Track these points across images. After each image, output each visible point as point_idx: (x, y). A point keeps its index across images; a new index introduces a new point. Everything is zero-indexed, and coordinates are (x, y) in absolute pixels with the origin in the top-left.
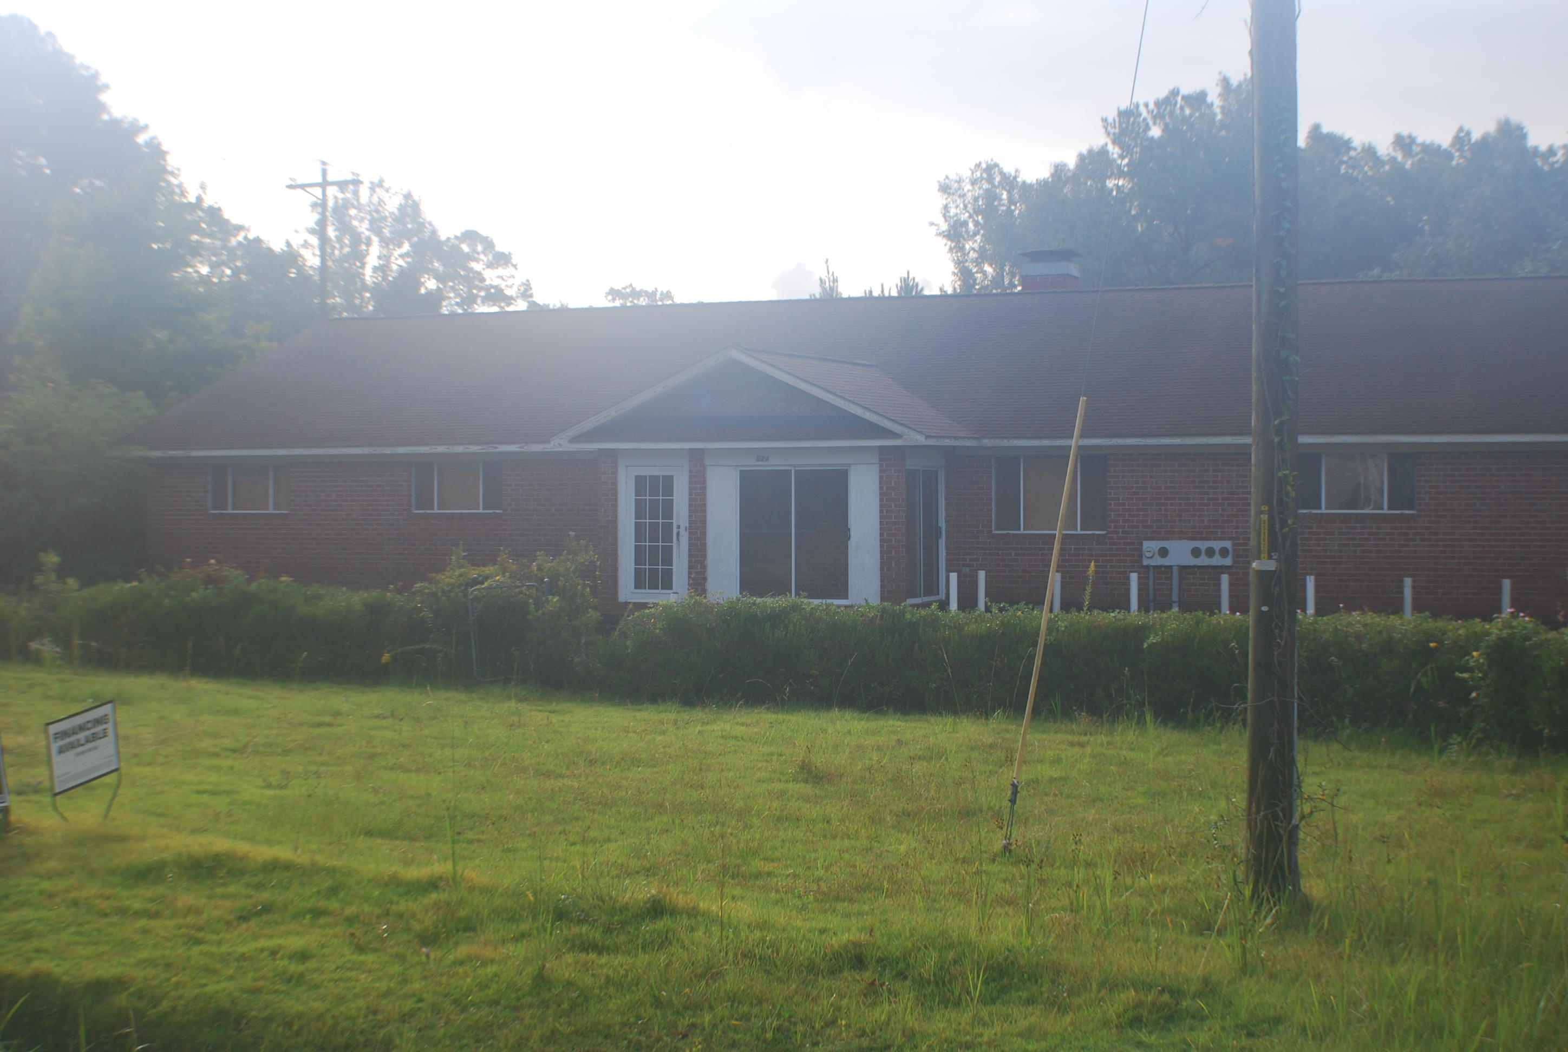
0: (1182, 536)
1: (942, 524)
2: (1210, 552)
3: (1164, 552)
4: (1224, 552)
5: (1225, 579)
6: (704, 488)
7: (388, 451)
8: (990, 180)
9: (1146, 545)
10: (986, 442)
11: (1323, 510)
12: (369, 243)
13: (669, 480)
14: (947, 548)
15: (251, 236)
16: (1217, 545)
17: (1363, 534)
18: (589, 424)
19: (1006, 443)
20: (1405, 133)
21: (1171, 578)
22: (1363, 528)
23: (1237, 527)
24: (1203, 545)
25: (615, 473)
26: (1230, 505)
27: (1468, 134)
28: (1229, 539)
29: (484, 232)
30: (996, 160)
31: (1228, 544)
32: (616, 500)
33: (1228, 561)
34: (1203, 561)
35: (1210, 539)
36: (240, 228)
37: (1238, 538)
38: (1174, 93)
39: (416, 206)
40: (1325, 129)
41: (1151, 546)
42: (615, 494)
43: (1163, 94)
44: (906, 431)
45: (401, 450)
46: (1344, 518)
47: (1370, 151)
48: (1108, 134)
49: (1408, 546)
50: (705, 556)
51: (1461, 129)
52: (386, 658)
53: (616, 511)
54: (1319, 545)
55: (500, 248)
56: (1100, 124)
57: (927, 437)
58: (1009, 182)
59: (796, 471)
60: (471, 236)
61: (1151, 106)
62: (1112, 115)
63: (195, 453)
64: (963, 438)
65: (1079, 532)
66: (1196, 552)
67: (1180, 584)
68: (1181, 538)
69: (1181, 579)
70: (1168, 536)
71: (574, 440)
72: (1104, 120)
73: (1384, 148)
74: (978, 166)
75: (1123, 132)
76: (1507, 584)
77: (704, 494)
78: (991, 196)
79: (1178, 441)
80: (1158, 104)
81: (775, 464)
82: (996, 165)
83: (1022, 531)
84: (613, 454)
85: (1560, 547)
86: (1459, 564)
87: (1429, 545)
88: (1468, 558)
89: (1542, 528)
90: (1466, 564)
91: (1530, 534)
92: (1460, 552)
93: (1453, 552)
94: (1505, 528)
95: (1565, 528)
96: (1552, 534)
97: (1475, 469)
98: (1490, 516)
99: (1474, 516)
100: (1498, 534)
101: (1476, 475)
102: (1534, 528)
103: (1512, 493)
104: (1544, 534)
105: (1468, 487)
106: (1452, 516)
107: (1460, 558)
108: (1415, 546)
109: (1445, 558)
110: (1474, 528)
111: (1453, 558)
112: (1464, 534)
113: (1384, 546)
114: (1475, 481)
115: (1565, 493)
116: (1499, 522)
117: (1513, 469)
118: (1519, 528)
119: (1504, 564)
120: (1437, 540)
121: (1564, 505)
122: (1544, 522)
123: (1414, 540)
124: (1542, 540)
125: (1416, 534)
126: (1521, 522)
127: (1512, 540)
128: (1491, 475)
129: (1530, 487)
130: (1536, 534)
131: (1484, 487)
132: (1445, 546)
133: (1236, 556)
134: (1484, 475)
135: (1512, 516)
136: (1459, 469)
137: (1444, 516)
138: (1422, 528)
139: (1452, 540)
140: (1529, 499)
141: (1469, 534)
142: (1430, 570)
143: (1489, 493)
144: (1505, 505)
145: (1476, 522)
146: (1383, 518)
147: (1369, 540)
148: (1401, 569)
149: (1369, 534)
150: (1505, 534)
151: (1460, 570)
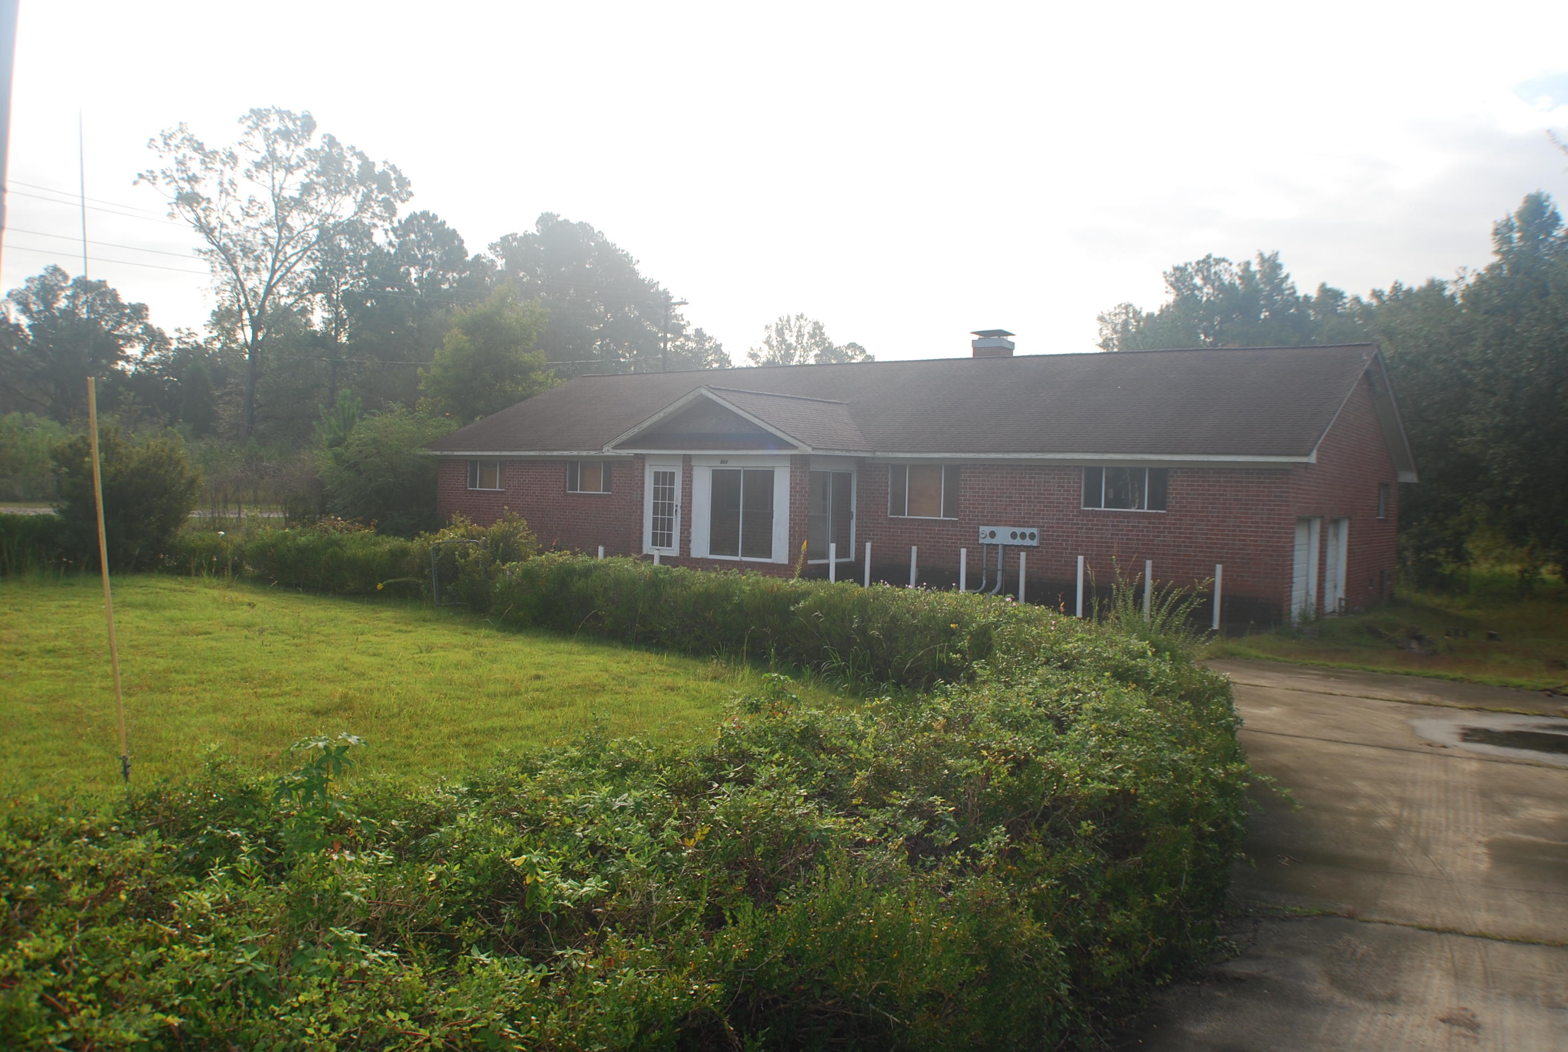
0: (1007, 523)
1: (854, 509)
2: (1023, 536)
3: (993, 535)
4: (1032, 536)
5: (1023, 555)
6: (691, 481)
7: (548, 453)
8: (1127, 313)
9: (982, 528)
10: (879, 454)
11: (1103, 509)
13: (672, 474)
14: (857, 526)
16: (1028, 531)
17: (1128, 526)
18: (624, 437)
19: (891, 455)
20: (1378, 288)
21: (997, 553)
22: (1128, 522)
23: (1043, 519)
24: (1019, 531)
25: (644, 469)
26: (1039, 502)
27: (1401, 285)
28: (1038, 527)
30: (1131, 302)
31: (1035, 530)
32: (643, 487)
33: (1035, 543)
34: (1018, 542)
35: (1025, 526)
37: (1043, 527)
38: (1209, 257)
40: (1329, 286)
41: (985, 530)
42: (643, 484)
43: (1202, 257)
44: (801, 444)
45: (555, 453)
46: (1116, 515)
47: (1357, 300)
48: (1167, 281)
49: (1159, 537)
50: (690, 526)
52: (380, 586)
53: (643, 494)
54: (1097, 533)
56: (1162, 275)
57: (814, 449)
59: (743, 471)
61: (1194, 264)
62: (1170, 270)
63: (455, 453)
64: (856, 451)
65: (942, 518)
66: (1014, 536)
67: (1004, 558)
68: (1005, 525)
69: (1004, 554)
70: (997, 524)
71: (615, 448)
72: (1165, 273)
73: (1366, 298)
75: (1177, 280)
76: (1219, 568)
77: (691, 485)
78: (1126, 324)
79: (1000, 456)
80: (1198, 263)
81: (732, 465)
82: (1131, 305)
83: (906, 516)
84: (642, 458)
85: (1268, 542)
86: (1195, 552)
87: (1174, 537)
88: (1202, 547)
89: (1256, 527)
90: (1200, 552)
91: (1247, 531)
92: (1196, 542)
93: (1191, 542)
94: (1228, 526)
95: (1273, 528)
96: (1263, 532)
97: (1209, 481)
98: (1218, 517)
99: (1207, 516)
100: (1224, 530)
101: (1209, 486)
102: (1250, 527)
103: (1235, 500)
104: (1257, 532)
105: (1204, 494)
106: (1191, 516)
107: (1196, 547)
108: (1164, 537)
109: (1185, 546)
110: (1207, 525)
111: (1191, 547)
112: (1199, 529)
113: (1143, 536)
114: (1209, 490)
115: (1274, 501)
116: (1225, 522)
117: (1236, 482)
118: (1239, 526)
119: (1227, 553)
120: (1180, 533)
121: (1273, 510)
122: (1257, 522)
123: (1164, 532)
124: (1256, 536)
125: (1165, 528)
126: (1241, 522)
127: (1233, 535)
128: (1220, 486)
129: (1248, 496)
130: (1251, 532)
131: (1215, 495)
132: (1185, 538)
133: (1043, 539)
134: (1215, 486)
135: (1235, 517)
136: (1197, 481)
137: (1186, 516)
138: (1170, 524)
139: (1190, 533)
140: (1247, 504)
141: (1203, 529)
142: (1174, 555)
143: (1218, 499)
144: (1229, 508)
145: (1208, 521)
146: (1144, 516)
147: (1132, 531)
148: (1154, 554)
149: (1133, 526)
150: (1229, 531)
151: (1195, 556)
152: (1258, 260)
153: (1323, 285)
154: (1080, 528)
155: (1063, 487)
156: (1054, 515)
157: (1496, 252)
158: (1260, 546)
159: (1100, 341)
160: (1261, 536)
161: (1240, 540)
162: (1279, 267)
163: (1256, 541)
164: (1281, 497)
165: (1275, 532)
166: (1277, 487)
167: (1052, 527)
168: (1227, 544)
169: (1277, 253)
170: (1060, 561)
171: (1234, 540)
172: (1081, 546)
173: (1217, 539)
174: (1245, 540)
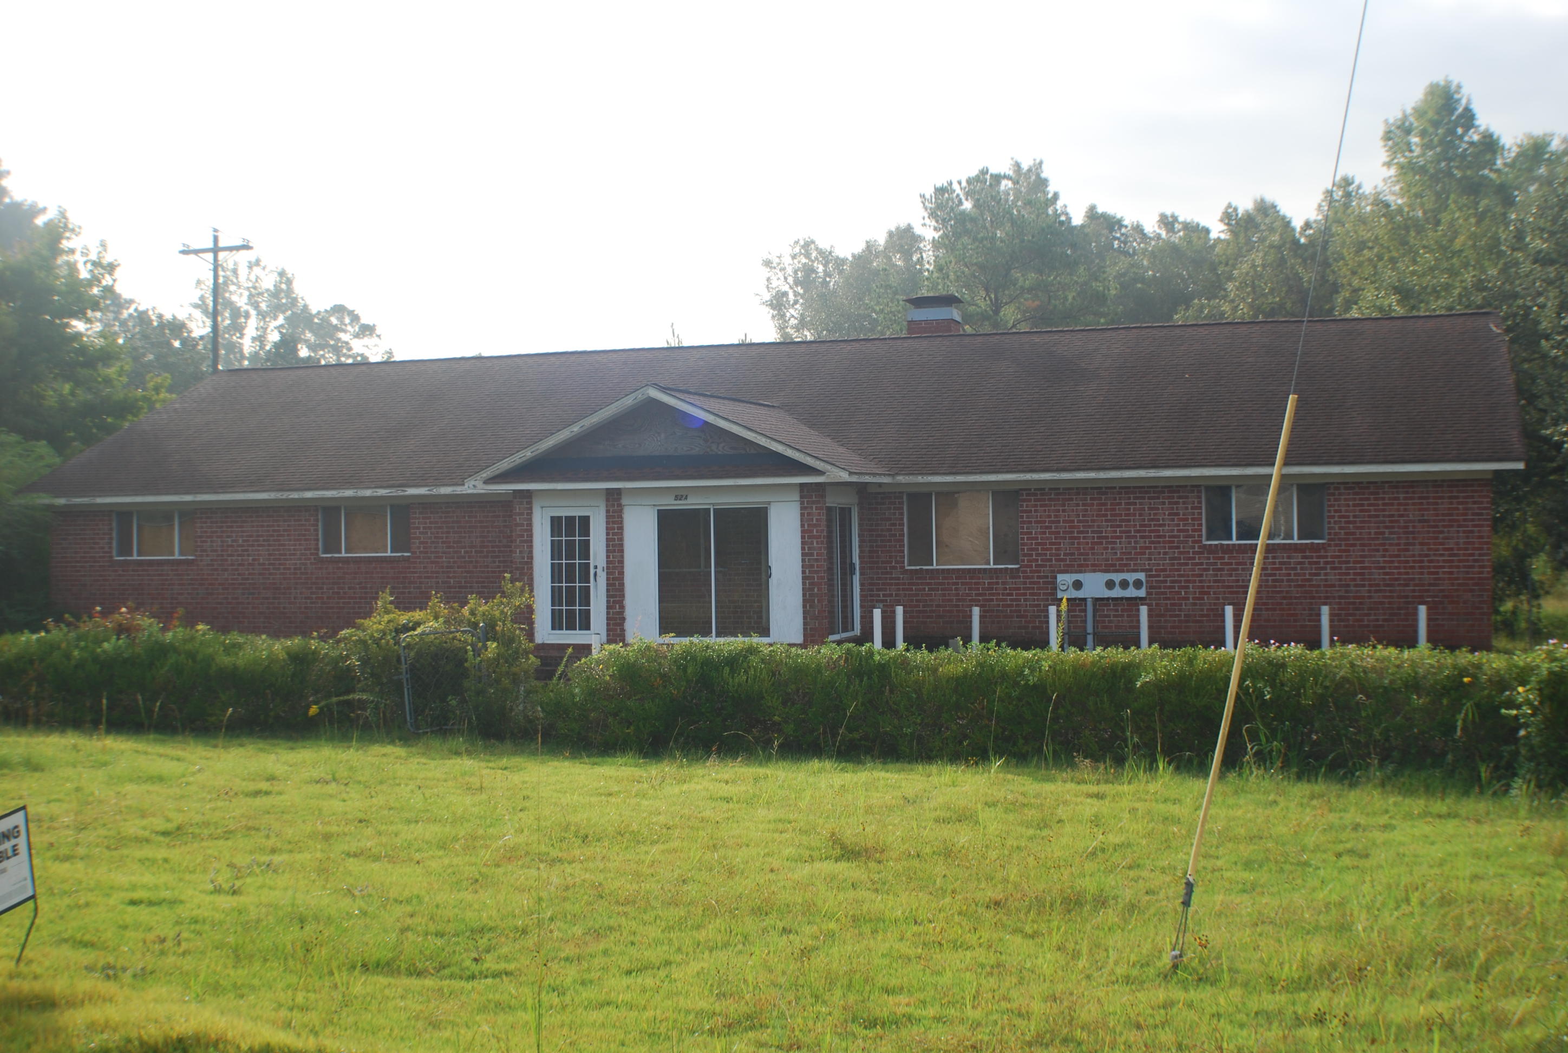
0: (1095, 568)
1: (856, 560)
2: (1124, 584)
3: (1078, 585)
4: (1138, 584)
5: (1144, 610)
6: (621, 528)
7: (295, 495)
9: (1060, 578)
10: (901, 479)
11: (1234, 541)
12: (247, 316)
13: (585, 521)
14: (862, 584)
15: (141, 308)
16: (1131, 577)
17: (1274, 563)
18: (505, 465)
19: (920, 479)
20: (1169, 213)
21: (1085, 611)
22: (1274, 558)
23: (1150, 559)
24: (1117, 577)
25: (530, 514)
26: (1142, 537)
28: (1142, 571)
29: (350, 307)
30: (814, 237)
31: (1141, 576)
32: (531, 541)
33: (1142, 593)
34: (1117, 592)
35: (1123, 571)
36: (131, 302)
37: (1151, 570)
39: (289, 282)
40: (1103, 210)
41: (1065, 579)
42: (531, 536)
43: (974, 173)
45: (309, 495)
49: (1318, 574)
50: (623, 596)
51: (1229, 206)
52: (314, 710)
53: (531, 552)
54: (1231, 575)
55: (364, 321)
58: (826, 256)
59: (714, 509)
60: (339, 310)
61: (964, 184)
62: (929, 192)
63: (99, 500)
64: (880, 475)
65: (992, 566)
66: (1110, 585)
67: (1094, 616)
68: (1094, 571)
69: (1095, 611)
70: (1081, 569)
71: (488, 481)
73: (1151, 226)
74: (797, 242)
75: (939, 206)
76: (1423, 610)
77: (622, 534)
79: (1092, 475)
80: (969, 181)
81: (694, 502)
82: (813, 242)
83: (935, 566)
84: (528, 494)
85: (1468, 573)
86: (1369, 591)
87: (1340, 574)
88: (1378, 585)
89: (1450, 555)
90: (1376, 591)
91: (1438, 561)
92: (1370, 580)
93: (1363, 580)
94: (1414, 556)
95: (1472, 555)
96: (1460, 561)
97: (1383, 499)
98: (1399, 544)
99: (1384, 544)
100: (1407, 562)
101: (1384, 504)
102: (1442, 555)
103: (1420, 521)
104: (1452, 561)
105: (1377, 516)
106: (1362, 545)
107: (1370, 585)
108: (1326, 574)
109: (1356, 586)
110: (1384, 556)
111: (1364, 586)
112: (1374, 562)
113: (1295, 575)
114: (1384, 510)
115: (1473, 520)
116: (1407, 550)
117: (1420, 498)
118: (1427, 556)
119: (1414, 591)
120: (1347, 568)
121: (1472, 532)
122: (1452, 549)
123: (1325, 568)
124: (1450, 567)
125: (1327, 563)
126: (1429, 550)
127: (1421, 567)
128: (1400, 504)
129: (1437, 515)
130: (1444, 561)
131: (1393, 516)
132: (1355, 574)
133: (1151, 587)
134: (1392, 504)
135: (1421, 544)
136: (1368, 499)
137: (1354, 545)
138: (1332, 557)
139: (1362, 568)
140: (1437, 526)
141: (1378, 562)
142: (1340, 597)
143: (1398, 521)
144: (1413, 533)
145: (1386, 550)
146: (1295, 548)
147: (1281, 569)
148: (1313, 598)
149: (1280, 563)
150: (1414, 562)
151: (1370, 597)
153: (1092, 208)
154: (1205, 570)
155: (1178, 514)
156: (1165, 553)
158: (1457, 579)
160: (1458, 567)
161: (1429, 573)
162: (1044, 183)
163: (1451, 573)
164: (1481, 514)
165: (1475, 561)
166: (1475, 503)
167: (1165, 570)
168: (1413, 579)
169: (1041, 163)
170: (1179, 616)
171: (1422, 573)
172: (1208, 593)
173: (1399, 573)
174: (1437, 573)
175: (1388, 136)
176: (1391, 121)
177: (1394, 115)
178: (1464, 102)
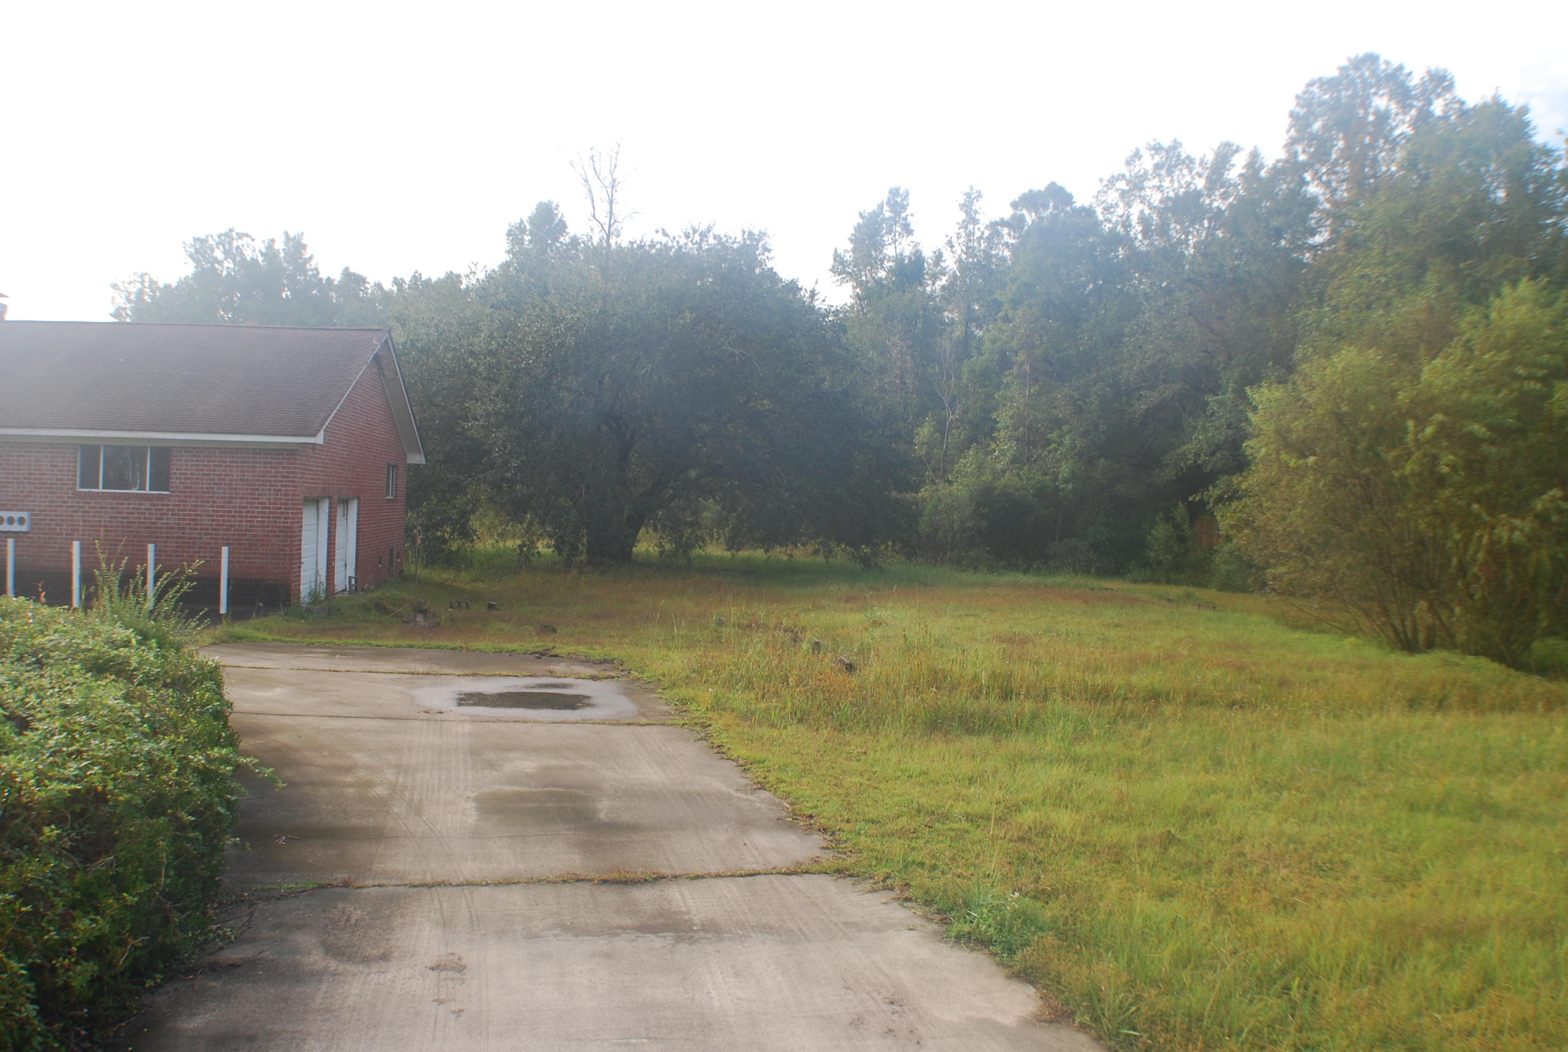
2: (11, 521)
4: (21, 521)
5: (10, 542)
8: (142, 283)
11: (101, 490)
16: (16, 515)
17: (128, 508)
22: (129, 504)
23: (34, 501)
24: (6, 515)
26: (29, 483)
28: (28, 510)
31: (24, 514)
33: (24, 528)
34: (5, 527)
35: (12, 510)
37: (33, 510)
38: (231, 230)
40: (352, 271)
46: (115, 496)
47: (379, 286)
49: (162, 519)
51: (416, 272)
54: (95, 517)
61: (216, 237)
62: (190, 241)
75: (197, 251)
76: (225, 550)
78: (140, 293)
80: (219, 236)
85: (276, 522)
86: (200, 534)
87: (179, 519)
88: (207, 529)
89: (263, 508)
90: (206, 534)
91: (254, 512)
92: (201, 525)
93: (195, 525)
94: (235, 507)
95: (280, 508)
96: (270, 513)
97: (215, 461)
98: (223, 498)
99: (213, 497)
100: (230, 512)
101: (215, 466)
102: (257, 508)
103: (241, 480)
104: (265, 513)
105: (209, 475)
106: (196, 497)
107: (201, 529)
108: (168, 519)
109: (190, 529)
110: (213, 506)
111: (196, 529)
112: (205, 511)
113: (145, 518)
114: (214, 470)
115: (282, 481)
116: (231, 502)
117: (242, 462)
118: (245, 507)
119: (234, 535)
120: (184, 515)
121: (281, 490)
122: (265, 503)
123: (166, 514)
124: (262, 517)
125: (168, 510)
126: (247, 503)
127: (240, 517)
128: (226, 466)
129: (255, 476)
130: (258, 513)
131: (221, 475)
132: (190, 520)
133: (34, 524)
134: (221, 466)
135: (241, 498)
136: (203, 461)
137: (190, 497)
138: (174, 505)
139: (195, 515)
140: (254, 485)
141: (208, 511)
142: (178, 538)
143: (224, 480)
144: (236, 489)
145: (214, 502)
146: (146, 497)
147: (133, 513)
148: (157, 537)
149: (134, 509)
150: (236, 512)
151: (200, 539)
152: (283, 238)
154: (76, 511)
155: (56, 466)
156: (46, 497)
157: (508, 252)
158: (268, 527)
159: (112, 310)
160: (269, 517)
161: (246, 521)
162: (304, 247)
163: (264, 522)
164: (289, 477)
165: (283, 513)
166: (283, 468)
167: (44, 511)
168: (234, 526)
169: (302, 234)
170: (53, 547)
171: (241, 521)
172: (77, 530)
173: (223, 521)
174: (253, 521)
175: (509, 234)
176: (513, 224)
177: (515, 221)
178: (559, 216)
